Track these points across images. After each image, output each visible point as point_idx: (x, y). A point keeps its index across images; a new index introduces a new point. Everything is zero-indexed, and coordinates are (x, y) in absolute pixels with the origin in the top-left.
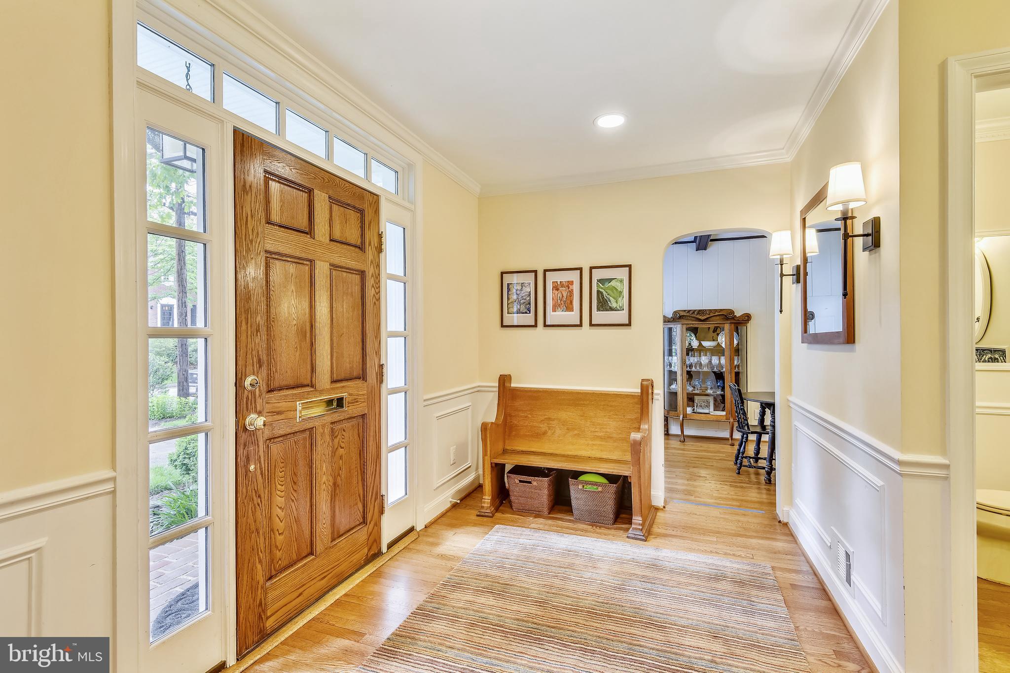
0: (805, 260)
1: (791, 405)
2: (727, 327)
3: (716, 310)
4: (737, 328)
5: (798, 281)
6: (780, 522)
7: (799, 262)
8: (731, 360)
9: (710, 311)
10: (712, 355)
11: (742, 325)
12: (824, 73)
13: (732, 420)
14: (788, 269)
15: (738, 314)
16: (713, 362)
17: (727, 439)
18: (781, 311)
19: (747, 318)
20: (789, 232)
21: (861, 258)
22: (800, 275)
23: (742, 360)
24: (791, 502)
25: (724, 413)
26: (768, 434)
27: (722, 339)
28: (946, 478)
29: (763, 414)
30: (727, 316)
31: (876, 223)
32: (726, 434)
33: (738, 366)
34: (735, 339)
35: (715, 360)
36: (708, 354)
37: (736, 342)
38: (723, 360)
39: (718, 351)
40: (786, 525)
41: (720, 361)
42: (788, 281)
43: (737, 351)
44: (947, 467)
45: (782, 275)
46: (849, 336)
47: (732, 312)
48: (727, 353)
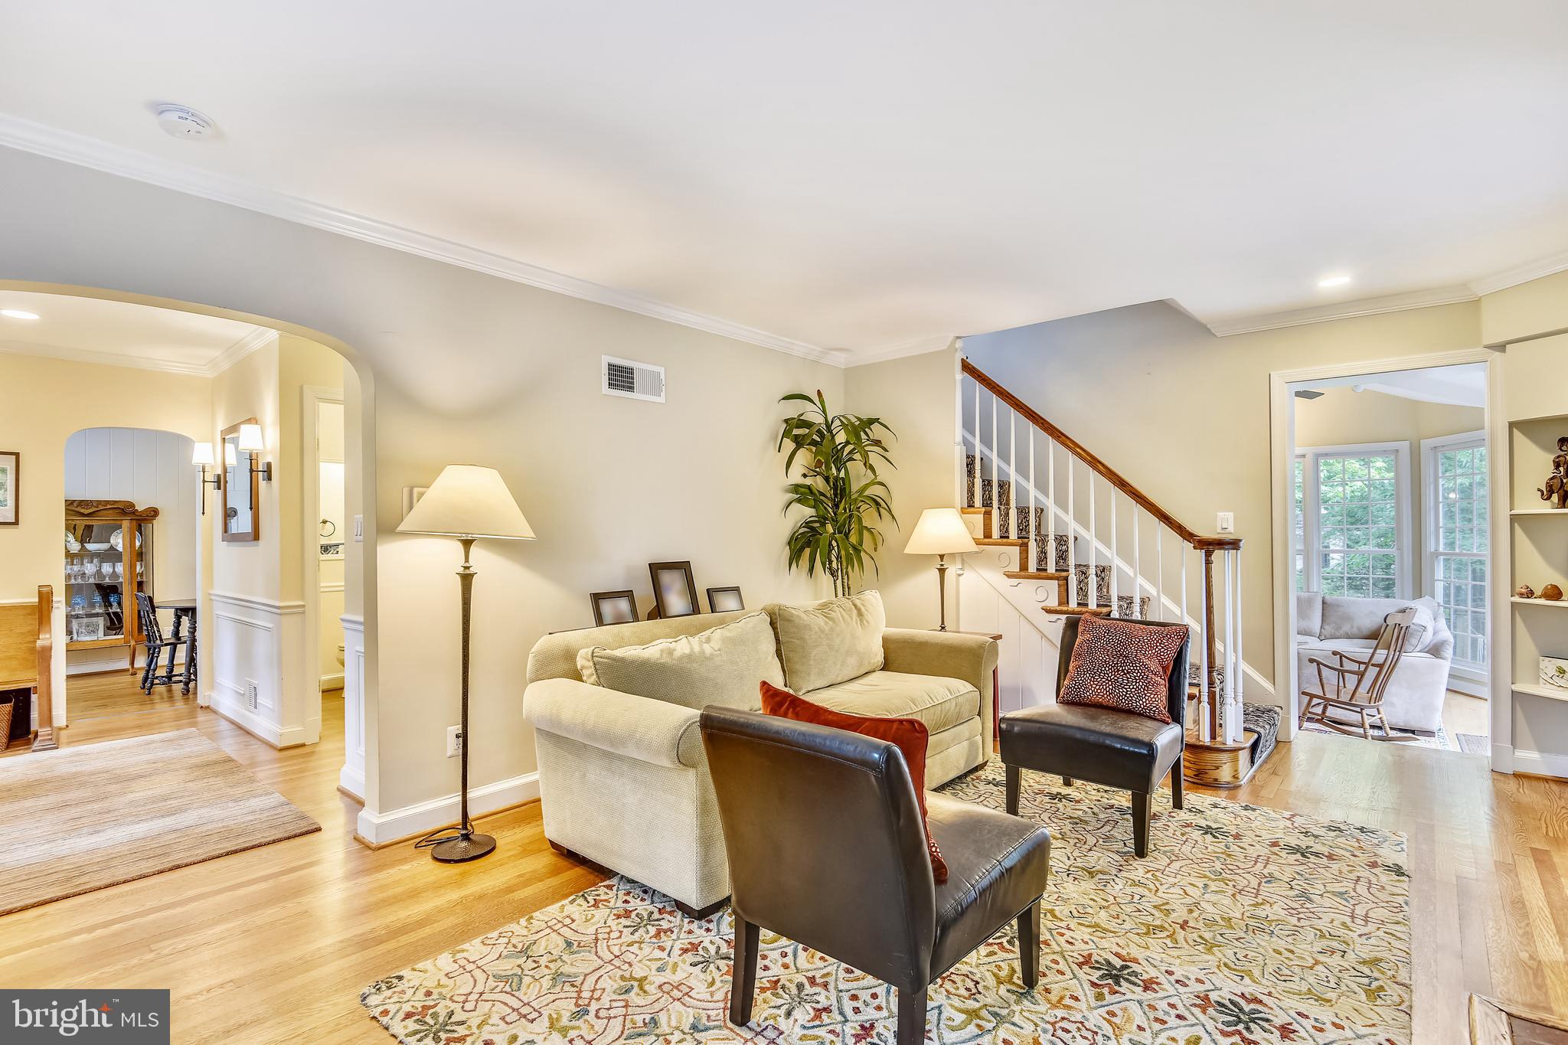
0: (225, 471)
1: (213, 598)
2: (126, 524)
3: (108, 502)
4: (140, 526)
5: (219, 489)
6: (202, 707)
7: (219, 471)
8: (132, 567)
9: (99, 502)
10: (102, 562)
11: (145, 522)
12: (235, 344)
13: (133, 643)
14: (209, 477)
15: (140, 508)
16: (104, 571)
17: (128, 670)
18: (203, 513)
19: (153, 513)
20: (211, 444)
21: (262, 484)
22: (220, 483)
23: (145, 567)
24: (212, 686)
25: (123, 636)
26: (185, 642)
27: (118, 541)
28: (304, 612)
29: (178, 624)
30: (125, 510)
31: (269, 465)
32: (125, 664)
33: (141, 575)
34: (137, 541)
35: (107, 568)
36: (95, 561)
37: (138, 544)
38: (120, 568)
39: (113, 555)
40: (208, 707)
41: (114, 569)
42: (210, 487)
43: (140, 555)
44: (304, 606)
45: (204, 481)
46: (256, 536)
47: (132, 505)
48: (126, 558)
